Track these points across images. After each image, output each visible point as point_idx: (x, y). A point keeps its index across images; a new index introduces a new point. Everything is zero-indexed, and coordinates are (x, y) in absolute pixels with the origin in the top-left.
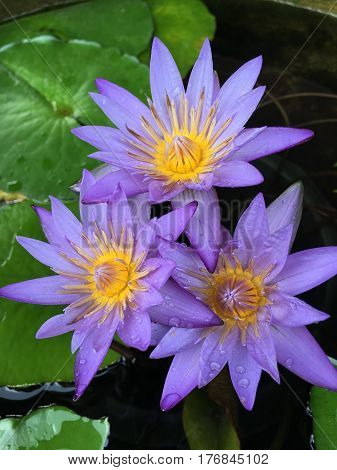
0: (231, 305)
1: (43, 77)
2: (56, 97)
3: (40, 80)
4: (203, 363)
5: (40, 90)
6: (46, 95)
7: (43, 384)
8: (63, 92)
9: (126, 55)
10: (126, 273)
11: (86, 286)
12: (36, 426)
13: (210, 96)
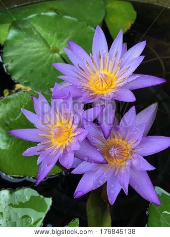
0: (113, 155)
1: (48, 33)
2: (53, 43)
3: (46, 33)
4: (95, 180)
5: (46, 39)
6: (48, 41)
7: (25, 177)
8: (56, 41)
9: (89, 27)
10: (68, 133)
11: (49, 136)
12: (19, 195)
13: (120, 56)
